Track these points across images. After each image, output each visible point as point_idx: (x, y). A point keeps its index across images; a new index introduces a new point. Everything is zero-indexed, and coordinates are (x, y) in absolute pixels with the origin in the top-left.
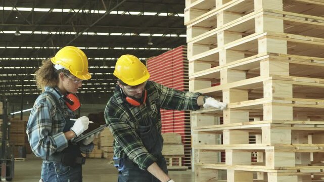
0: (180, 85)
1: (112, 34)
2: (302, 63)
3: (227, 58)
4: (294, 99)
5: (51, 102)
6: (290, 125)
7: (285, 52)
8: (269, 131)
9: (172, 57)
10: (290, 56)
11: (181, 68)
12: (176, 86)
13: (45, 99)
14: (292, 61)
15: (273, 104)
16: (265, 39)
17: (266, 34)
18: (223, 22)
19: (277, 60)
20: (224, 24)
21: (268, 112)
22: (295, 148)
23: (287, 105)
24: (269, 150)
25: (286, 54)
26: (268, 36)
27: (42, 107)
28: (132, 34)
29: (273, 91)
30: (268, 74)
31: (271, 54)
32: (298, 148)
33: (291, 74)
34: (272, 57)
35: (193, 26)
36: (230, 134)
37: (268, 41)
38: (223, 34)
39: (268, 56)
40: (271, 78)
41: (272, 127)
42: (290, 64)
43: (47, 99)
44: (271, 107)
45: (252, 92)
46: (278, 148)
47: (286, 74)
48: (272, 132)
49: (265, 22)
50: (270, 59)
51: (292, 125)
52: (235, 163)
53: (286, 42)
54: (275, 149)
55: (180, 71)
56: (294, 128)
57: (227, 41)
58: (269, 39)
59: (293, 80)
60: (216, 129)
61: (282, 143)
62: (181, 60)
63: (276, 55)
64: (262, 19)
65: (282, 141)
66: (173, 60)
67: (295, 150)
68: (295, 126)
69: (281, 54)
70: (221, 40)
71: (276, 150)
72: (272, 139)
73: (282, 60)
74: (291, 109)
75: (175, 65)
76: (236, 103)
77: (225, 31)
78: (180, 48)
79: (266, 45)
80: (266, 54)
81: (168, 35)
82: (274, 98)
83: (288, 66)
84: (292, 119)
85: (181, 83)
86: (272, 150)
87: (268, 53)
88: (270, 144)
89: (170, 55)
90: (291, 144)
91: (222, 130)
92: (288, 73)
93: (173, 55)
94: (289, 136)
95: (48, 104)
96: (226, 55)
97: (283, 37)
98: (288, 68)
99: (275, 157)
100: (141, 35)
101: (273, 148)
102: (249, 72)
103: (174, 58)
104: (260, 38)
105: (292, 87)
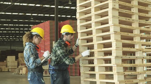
0: (48, 38)
1: (13, 14)
3: (96, 32)
4: (123, 48)
7: (119, 31)
8: (114, 59)
9: (44, 26)
10: (121, 32)
11: (48, 30)
12: (46, 38)
14: (122, 34)
15: (116, 50)
16: (113, 26)
17: (113, 24)
18: (94, 19)
19: (117, 34)
20: (95, 19)
21: (114, 52)
22: (123, 65)
23: (120, 50)
24: (114, 66)
26: (114, 25)
28: (23, 14)
29: (116, 45)
30: (114, 39)
31: (115, 32)
32: (124, 65)
34: (115, 33)
35: (80, 19)
36: (97, 60)
37: (114, 27)
38: (94, 23)
39: (114, 33)
40: (115, 40)
41: (115, 58)
42: (121, 35)
44: (115, 51)
45: (105, 45)
46: (118, 66)
48: (115, 60)
49: (113, 20)
50: (115, 34)
51: (122, 57)
52: (99, 71)
53: (120, 27)
55: (48, 32)
56: (123, 58)
57: (96, 26)
58: (114, 26)
59: (122, 41)
60: (91, 59)
61: (119, 63)
62: (48, 27)
63: (117, 32)
64: (111, 19)
66: (45, 27)
67: (123, 66)
68: (123, 57)
70: (94, 25)
71: (117, 66)
72: (115, 62)
73: (118, 34)
74: (122, 51)
75: (46, 29)
76: (100, 49)
77: (95, 22)
78: (49, 21)
79: (113, 29)
80: (113, 32)
81: (40, 15)
82: (116, 48)
84: (122, 55)
85: (48, 37)
86: (115, 66)
87: (114, 31)
88: (114, 64)
89: (44, 24)
91: (94, 59)
92: (120, 39)
93: (45, 25)
94: (121, 61)
96: (96, 31)
97: (119, 26)
98: (120, 37)
99: (117, 68)
100: (27, 14)
101: (116, 65)
102: (104, 37)
103: (45, 26)
104: (110, 26)
105: (122, 44)
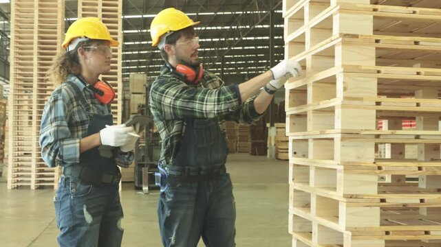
2: (400, 47)
3: (312, 40)
5: (68, 93)
6: (374, 137)
7: (370, 32)
10: (378, 37)
13: (61, 90)
14: (380, 45)
15: (344, 106)
16: (338, 15)
17: (339, 7)
19: (357, 44)
21: (338, 117)
23: (367, 107)
24: (340, 171)
25: (372, 34)
26: (342, 10)
27: (56, 100)
29: (345, 89)
30: (341, 63)
31: (345, 36)
32: (385, 168)
33: (377, 64)
34: (347, 39)
36: (314, 145)
37: (341, 18)
38: (308, 6)
39: (340, 39)
40: (342, 70)
41: (343, 139)
43: (63, 90)
44: (340, 111)
46: (350, 168)
47: (371, 64)
48: (343, 146)
50: (344, 43)
53: (371, 17)
54: (344, 170)
56: (380, 140)
61: (358, 160)
63: (355, 36)
65: (359, 158)
67: (378, 171)
69: (362, 35)
70: (307, 14)
71: (347, 170)
72: (342, 155)
73: (363, 44)
74: (373, 113)
76: (317, 103)
79: (338, 24)
82: (345, 98)
83: (374, 52)
84: (374, 128)
87: (340, 34)
88: (339, 163)
90: (374, 163)
91: (308, 140)
94: (372, 150)
95: (63, 97)
96: (311, 36)
97: (367, 10)
98: (374, 55)
99: (345, 180)
101: (342, 167)
104: (334, 13)
105: (376, 82)
